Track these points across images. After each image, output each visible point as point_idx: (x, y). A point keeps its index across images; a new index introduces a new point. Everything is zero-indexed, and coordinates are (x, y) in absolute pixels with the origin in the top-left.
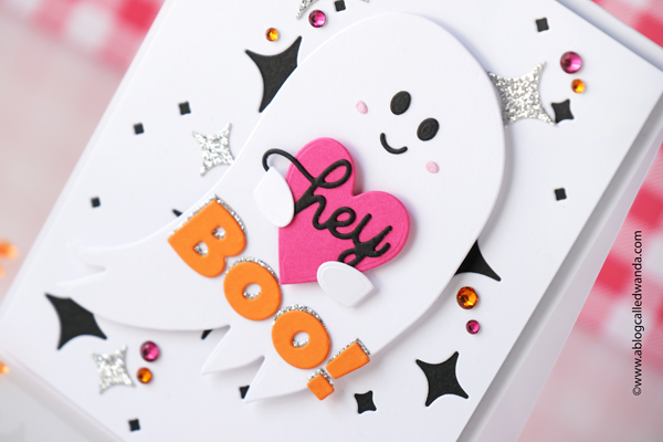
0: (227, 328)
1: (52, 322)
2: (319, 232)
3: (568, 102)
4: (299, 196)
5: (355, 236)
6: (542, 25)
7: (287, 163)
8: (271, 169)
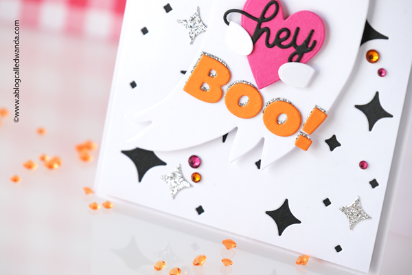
0: (236, 129)
1: (130, 167)
2: (272, 49)
4: (253, 32)
5: (294, 43)
7: (239, 16)
8: (231, 23)
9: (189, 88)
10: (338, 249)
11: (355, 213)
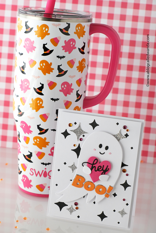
1: (58, 207)
2: (96, 172)
3: (127, 133)
4: (91, 168)
5: (103, 170)
6: (118, 124)
7: (86, 164)
8: (84, 166)
9: (73, 184)
10: (119, 223)
11: (123, 213)
